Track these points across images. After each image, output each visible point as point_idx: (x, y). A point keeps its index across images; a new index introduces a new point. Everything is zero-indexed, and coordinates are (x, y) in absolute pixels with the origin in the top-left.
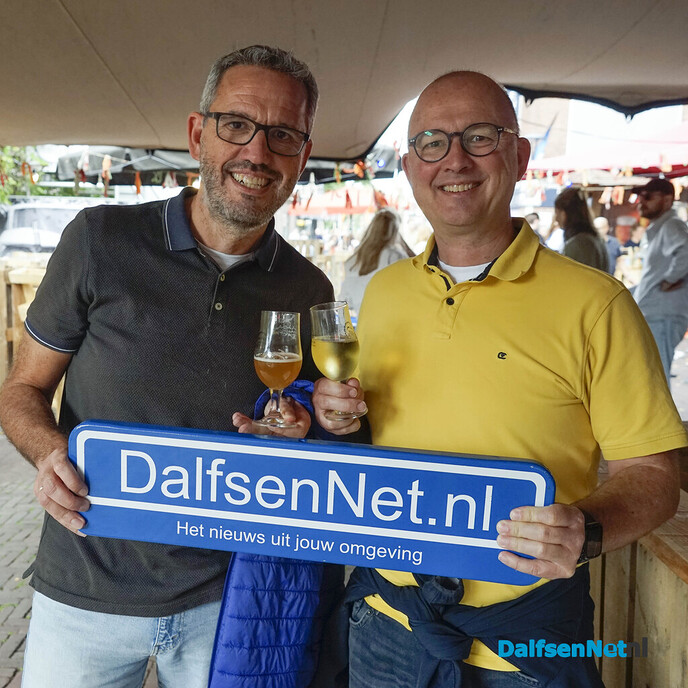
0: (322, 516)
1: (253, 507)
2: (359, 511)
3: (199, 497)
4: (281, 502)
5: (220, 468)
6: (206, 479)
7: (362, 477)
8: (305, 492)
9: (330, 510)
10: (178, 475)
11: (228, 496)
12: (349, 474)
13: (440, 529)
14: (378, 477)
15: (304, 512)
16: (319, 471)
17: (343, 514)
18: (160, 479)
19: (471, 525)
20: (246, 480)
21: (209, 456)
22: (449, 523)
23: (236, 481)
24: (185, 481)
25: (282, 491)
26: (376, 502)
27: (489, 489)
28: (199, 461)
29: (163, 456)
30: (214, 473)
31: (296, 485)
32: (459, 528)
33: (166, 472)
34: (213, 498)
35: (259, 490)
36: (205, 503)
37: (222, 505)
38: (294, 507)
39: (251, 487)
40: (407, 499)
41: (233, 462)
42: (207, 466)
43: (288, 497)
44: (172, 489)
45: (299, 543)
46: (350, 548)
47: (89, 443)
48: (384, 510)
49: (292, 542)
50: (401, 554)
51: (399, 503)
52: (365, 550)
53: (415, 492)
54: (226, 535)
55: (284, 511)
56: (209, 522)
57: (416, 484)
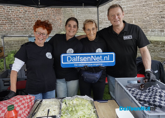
0: (91, 61)
1: (83, 61)
2: (95, 60)
3: (77, 61)
4: (86, 60)
5: (79, 57)
6: (78, 59)
7: (95, 56)
8: (89, 59)
9: (92, 60)
10: (74, 59)
11: (80, 60)
12: (94, 56)
13: (104, 61)
14: (97, 56)
15: (89, 61)
16: (90, 56)
17: (93, 60)
18: (72, 59)
19: (107, 60)
20: (82, 58)
21: (78, 56)
22: (105, 60)
23: (81, 58)
24: (75, 59)
25: (86, 59)
26: (97, 59)
27: (109, 55)
28: (77, 56)
29: (72, 57)
30: (78, 58)
31: (88, 58)
32: (106, 60)
33: (73, 58)
34: (78, 61)
35: (84, 59)
36: (78, 62)
37: (80, 61)
38: (88, 61)
39: (83, 59)
40: (100, 58)
41: (81, 56)
42: (78, 57)
43: (87, 59)
44: (73, 60)
45: (89, 65)
46: (94, 64)
47: (63, 56)
48: (98, 59)
49: (88, 65)
50: (100, 64)
51: (99, 58)
52: (96, 64)
53: (101, 57)
54: (80, 65)
55: (87, 61)
56: (78, 64)
57: (101, 56)
